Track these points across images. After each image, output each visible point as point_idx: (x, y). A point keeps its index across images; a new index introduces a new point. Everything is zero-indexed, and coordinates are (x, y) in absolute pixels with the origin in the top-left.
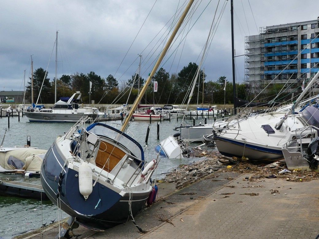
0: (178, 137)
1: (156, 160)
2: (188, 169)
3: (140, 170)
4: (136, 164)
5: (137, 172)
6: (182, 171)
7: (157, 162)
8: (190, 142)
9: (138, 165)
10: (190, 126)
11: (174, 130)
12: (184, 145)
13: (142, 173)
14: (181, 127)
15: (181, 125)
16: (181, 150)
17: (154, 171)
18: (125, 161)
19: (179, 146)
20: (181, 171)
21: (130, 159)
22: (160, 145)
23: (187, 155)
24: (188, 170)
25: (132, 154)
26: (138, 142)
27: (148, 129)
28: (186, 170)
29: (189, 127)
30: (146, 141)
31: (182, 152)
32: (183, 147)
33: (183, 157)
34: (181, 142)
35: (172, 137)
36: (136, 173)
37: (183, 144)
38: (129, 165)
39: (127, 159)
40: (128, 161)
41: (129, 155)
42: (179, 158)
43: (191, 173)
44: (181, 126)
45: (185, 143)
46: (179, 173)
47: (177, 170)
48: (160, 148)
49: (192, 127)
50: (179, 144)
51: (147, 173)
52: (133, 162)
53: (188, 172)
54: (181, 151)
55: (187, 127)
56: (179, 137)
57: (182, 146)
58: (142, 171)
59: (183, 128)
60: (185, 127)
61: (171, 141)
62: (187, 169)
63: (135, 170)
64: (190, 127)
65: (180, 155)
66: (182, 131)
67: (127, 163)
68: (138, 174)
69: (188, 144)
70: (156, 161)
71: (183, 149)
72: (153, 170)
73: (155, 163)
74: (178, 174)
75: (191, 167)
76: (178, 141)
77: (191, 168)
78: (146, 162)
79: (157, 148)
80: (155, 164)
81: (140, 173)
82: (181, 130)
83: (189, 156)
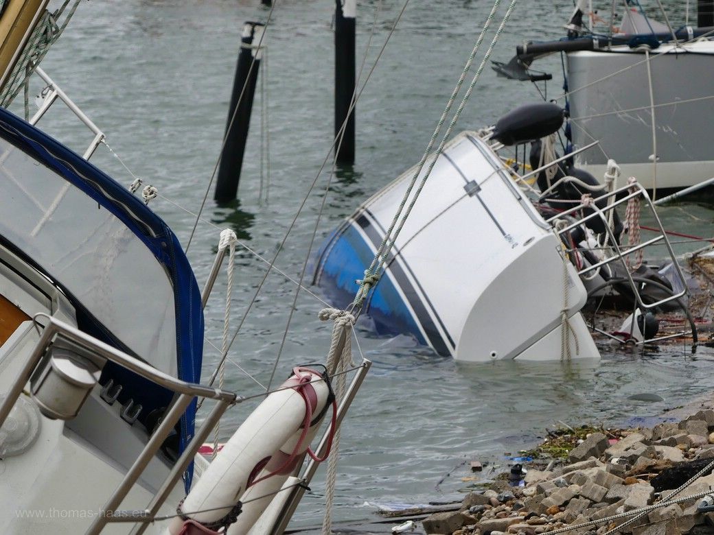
0: (545, 140)
1: (326, 378)
2: (641, 463)
3: (161, 472)
4: (129, 418)
5: (138, 501)
6: (582, 480)
7: (331, 399)
8: (661, 193)
9: (148, 424)
10: (660, 28)
11: (501, 70)
12: (597, 225)
13: (187, 508)
14: (576, 42)
15: (579, 16)
16: (574, 274)
17: (300, 489)
18: (18, 390)
19: (554, 234)
20: (575, 488)
21: (63, 365)
22: (363, 222)
23: (628, 323)
24: (643, 474)
25: (86, 320)
26: (141, 195)
27: (247, 69)
28: (628, 470)
29: (654, 41)
30: (227, 191)
31: (580, 294)
32: (591, 241)
33: (588, 347)
34: (569, 193)
35: (482, 142)
36: (122, 509)
37: (588, 211)
38: (59, 423)
39: (35, 370)
40: (50, 386)
41: (54, 329)
42: (547, 351)
43: (671, 501)
44: (573, 35)
45: (612, 203)
46: (551, 501)
47: (531, 475)
48: (365, 257)
49: (683, 37)
50: (546, 216)
51: (236, 510)
52: (95, 395)
53: (639, 493)
54: (568, 282)
55: (634, 42)
56: (552, 146)
57: (579, 236)
58: (181, 485)
59: (589, 47)
60: (619, 42)
61: (473, 189)
62: (633, 460)
63: (121, 478)
64: (666, 38)
65: (563, 321)
66: (583, 83)
67: (34, 414)
68: (147, 520)
69: (643, 213)
70: (320, 389)
71: (592, 260)
72: (291, 480)
73: (311, 404)
74: (544, 509)
75: (672, 443)
76: (542, 182)
77: (674, 455)
78: (229, 400)
79: (334, 260)
80: (309, 421)
81: (168, 509)
82: (570, 69)
83: (650, 330)
